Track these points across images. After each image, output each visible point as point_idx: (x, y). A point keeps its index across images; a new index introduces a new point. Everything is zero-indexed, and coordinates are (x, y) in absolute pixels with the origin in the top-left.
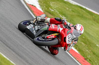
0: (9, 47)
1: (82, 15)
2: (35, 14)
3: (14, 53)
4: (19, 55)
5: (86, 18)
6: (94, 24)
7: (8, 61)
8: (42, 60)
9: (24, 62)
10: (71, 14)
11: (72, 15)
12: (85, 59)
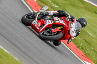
0: (3, 36)
1: (74, 4)
2: (28, 3)
3: (7, 42)
4: (12, 44)
5: (78, 7)
6: (86, 13)
7: (2, 49)
8: (36, 48)
9: (18, 50)
10: (63, 2)
11: (64, 4)
12: (77, 47)
